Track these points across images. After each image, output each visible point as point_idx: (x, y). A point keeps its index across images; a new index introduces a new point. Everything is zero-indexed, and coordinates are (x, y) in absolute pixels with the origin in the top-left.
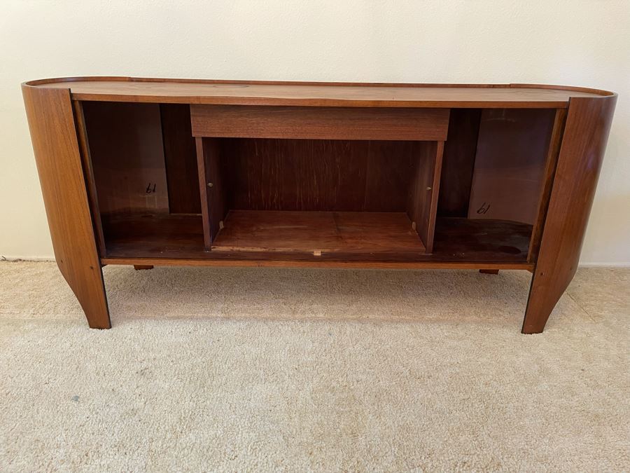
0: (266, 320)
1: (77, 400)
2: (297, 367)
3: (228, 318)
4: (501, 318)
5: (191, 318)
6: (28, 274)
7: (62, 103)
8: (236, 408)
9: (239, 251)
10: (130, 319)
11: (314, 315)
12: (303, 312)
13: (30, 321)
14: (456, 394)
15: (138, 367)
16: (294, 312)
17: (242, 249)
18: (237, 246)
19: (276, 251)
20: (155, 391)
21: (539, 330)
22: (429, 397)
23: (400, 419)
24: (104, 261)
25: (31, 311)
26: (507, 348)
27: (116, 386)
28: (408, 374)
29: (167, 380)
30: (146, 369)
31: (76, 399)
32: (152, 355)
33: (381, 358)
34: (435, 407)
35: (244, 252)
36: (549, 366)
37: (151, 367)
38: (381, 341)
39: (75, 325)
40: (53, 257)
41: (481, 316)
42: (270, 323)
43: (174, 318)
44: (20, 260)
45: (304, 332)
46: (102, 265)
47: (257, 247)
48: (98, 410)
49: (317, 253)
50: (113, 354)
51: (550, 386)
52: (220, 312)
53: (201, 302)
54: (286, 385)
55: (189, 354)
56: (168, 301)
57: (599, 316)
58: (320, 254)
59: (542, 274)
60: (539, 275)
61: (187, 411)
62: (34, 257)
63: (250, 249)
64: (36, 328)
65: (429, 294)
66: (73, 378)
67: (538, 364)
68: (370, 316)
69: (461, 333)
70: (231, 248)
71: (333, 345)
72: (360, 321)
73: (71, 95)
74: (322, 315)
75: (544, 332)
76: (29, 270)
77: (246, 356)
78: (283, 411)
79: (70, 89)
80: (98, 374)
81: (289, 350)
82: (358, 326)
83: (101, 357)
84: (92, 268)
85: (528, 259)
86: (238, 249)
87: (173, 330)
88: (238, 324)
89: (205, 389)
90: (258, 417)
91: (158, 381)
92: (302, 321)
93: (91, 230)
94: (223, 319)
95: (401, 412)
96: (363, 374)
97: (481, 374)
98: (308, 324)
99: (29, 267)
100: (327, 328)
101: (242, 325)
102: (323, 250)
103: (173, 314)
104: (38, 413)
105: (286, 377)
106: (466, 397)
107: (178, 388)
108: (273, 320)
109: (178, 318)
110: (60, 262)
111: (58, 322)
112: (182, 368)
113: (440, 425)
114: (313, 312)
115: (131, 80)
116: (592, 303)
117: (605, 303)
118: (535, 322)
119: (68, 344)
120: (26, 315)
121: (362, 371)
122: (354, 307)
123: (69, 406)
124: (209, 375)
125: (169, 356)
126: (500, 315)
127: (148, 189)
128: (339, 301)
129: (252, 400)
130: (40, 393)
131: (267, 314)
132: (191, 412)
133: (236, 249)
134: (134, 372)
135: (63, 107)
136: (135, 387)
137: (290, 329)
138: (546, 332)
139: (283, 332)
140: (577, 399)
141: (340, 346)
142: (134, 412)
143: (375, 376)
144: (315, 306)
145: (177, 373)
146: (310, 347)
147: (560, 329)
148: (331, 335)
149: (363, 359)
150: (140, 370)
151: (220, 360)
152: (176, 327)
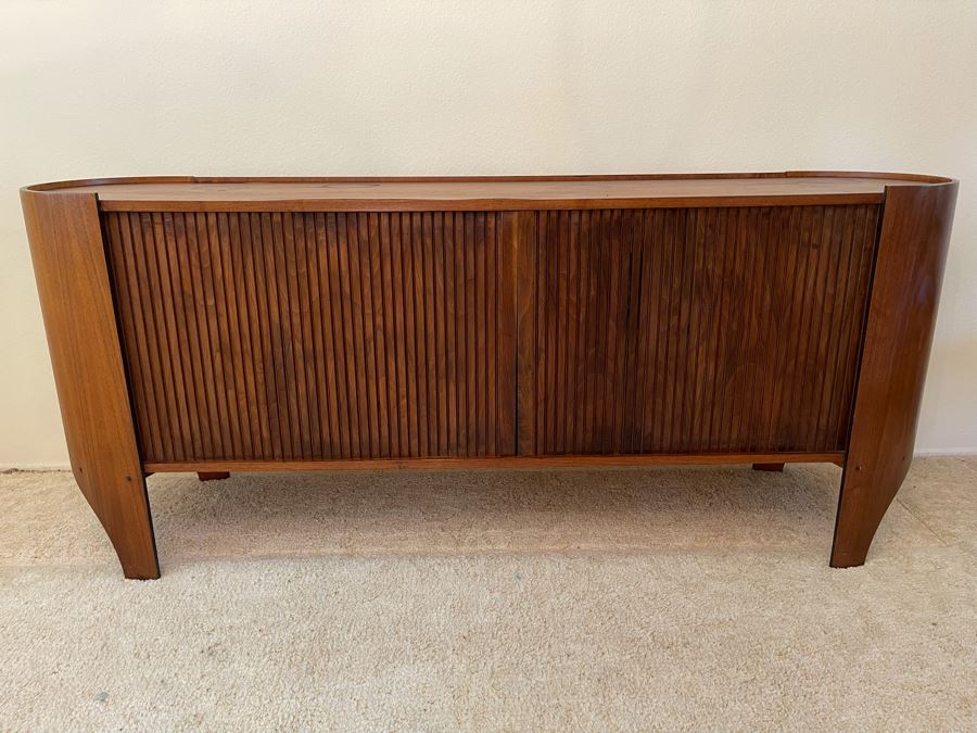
0: (412, 557)
1: (103, 700)
2: (466, 634)
3: (351, 556)
4: (795, 543)
5: (292, 557)
6: (28, 491)
7: (85, 217)
8: (366, 707)
10: (192, 561)
11: (490, 547)
12: (474, 543)
13: (29, 570)
14: (732, 673)
15: (204, 642)
16: (458, 543)
20: (231, 682)
21: (859, 561)
22: (688, 678)
23: (642, 718)
24: (150, 466)
25: (32, 553)
26: (810, 592)
27: (166, 676)
28: (650, 640)
29: (252, 664)
30: (216, 645)
31: (103, 698)
32: (227, 621)
33: (604, 614)
34: (699, 696)
36: (880, 620)
37: (226, 640)
38: (602, 587)
39: (102, 574)
40: (67, 464)
41: (763, 540)
42: (420, 562)
43: (262, 558)
44: (16, 470)
45: (476, 575)
46: (146, 474)
48: (139, 717)
50: (163, 622)
51: (884, 653)
52: (338, 546)
53: (306, 531)
54: (450, 666)
55: (288, 617)
56: (253, 529)
57: (950, 534)
59: (858, 468)
60: (854, 468)
61: (286, 715)
62: (38, 465)
64: (37, 580)
65: (675, 506)
66: (97, 663)
67: (861, 617)
68: (583, 546)
69: (733, 570)
71: (524, 595)
72: (565, 554)
73: (99, 203)
74: (503, 547)
75: (866, 564)
76: (30, 485)
77: (382, 618)
78: (446, 710)
79: (97, 194)
80: (137, 655)
81: (453, 607)
82: (564, 563)
83: (142, 628)
84: (130, 479)
87: (262, 578)
88: (367, 565)
89: (316, 676)
90: (405, 722)
91: (236, 664)
92: (471, 557)
93: (129, 418)
94: (342, 557)
95: (644, 707)
96: (575, 642)
97: (771, 638)
98: (483, 561)
99: (30, 482)
100: (513, 567)
101: (374, 566)
103: (261, 552)
104: (38, 724)
105: (449, 652)
106: (749, 677)
107: (269, 676)
108: (424, 556)
109: (270, 557)
110: (78, 471)
111: (74, 570)
112: (275, 641)
113: (709, 728)
114: (489, 542)
115: (195, 181)
116: (938, 513)
117: (959, 513)
118: (850, 549)
119: (90, 606)
120: (23, 558)
121: (574, 638)
122: (555, 531)
123: (90, 711)
124: (322, 651)
125: (255, 622)
126: (792, 539)
128: (531, 523)
129: (394, 692)
130: (43, 689)
131: (414, 546)
132: (292, 718)
134: (197, 651)
135: (86, 223)
136: (199, 676)
137: (452, 571)
138: (869, 564)
139: (442, 576)
140: (930, 674)
141: (536, 596)
142: (199, 719)
143: (595, 646)
144: (491, 532)
145: (268, 649)
146: (486, 599)
147: (891, 559)
148: (519, 578)
149: (574, 617)
150: (207, 647)
151: (340, 626)
152: (266, 572)
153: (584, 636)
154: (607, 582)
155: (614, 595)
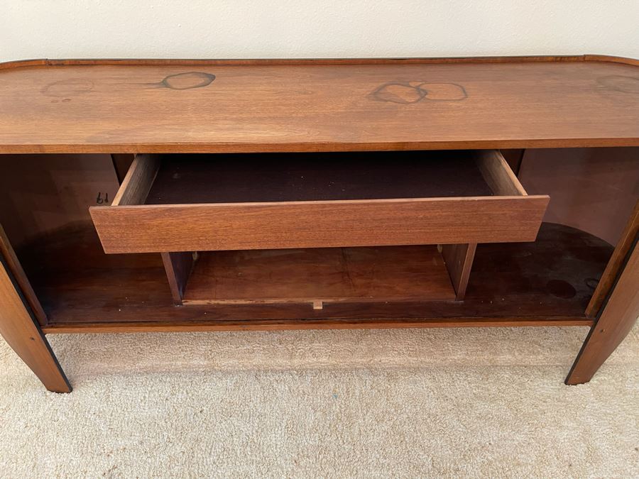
0: (258, 372)
2: (296, 457)
4: (540, 357)
9: (218, 304)
10: (94, 375)
11: (315, 360)
12: (303, 356)
15: (105, 465)
16: (292, 356)
17: (221, 302)
18: (216, 299)
19: (266, 302)
21: (585, 379)
24: (44, 329)
26: (549, 414)
28: (430, 467)
30: (115, 468)
32: (121, 443)
33: (397, 437)
35: (224, 305)
36: (597, 444)
37: (121, 463)
41: (516, 354)
42: (263, 378)
43: (147, 372)
45: (304, 394)
46: (44, 334)
47: (242, 298)
49: (318, 306)
50: (75, 441)
52: (203, 358)
53: (179, 342)
55: (165, 438)
58: (321, 308)
59: (602, 331)
63: (232, 302)
67: (585, 441)
68: (384, 359)
69: (493, 390)
70: (208, 301)
71: (340, 415)
74: (324, 359)
75: (591, 381)
77: (235, 439)
81: (287, 427)
82: (369, 381)
83: (60, 448)
84: (33, 339)
85: (587, 312)
86: (216, 302)
87: (147, 396)
88: (224, 380)
97: (519, 464)
98: (309, 379)
100: (332, 385)
101: (229, 382)
102: (325, 301)
109: (153, 371)
112: (157, 464)
114: (314, 355)
119: (22, 424)
121: (375, 464)
122: (363, 345)
125: (141, 443)
126: (539, 353)
127: (99, 199)
131: (258, 360)
133: (213, 302)
137: (287, 389)
138: (594, 381)
139: (279, 394)
141: (349, 417)
143: (390, 473)
144: (316, 345)
145: (151, 473)
146: (310, 420)
147: (610, 377)
148: (336, 397)
149: (375, 440)
150: (107, 469)
151: (203, 449)
152: (149, 389)
153: (382, 460)
154: (400, 401)
155: (405, 416)
